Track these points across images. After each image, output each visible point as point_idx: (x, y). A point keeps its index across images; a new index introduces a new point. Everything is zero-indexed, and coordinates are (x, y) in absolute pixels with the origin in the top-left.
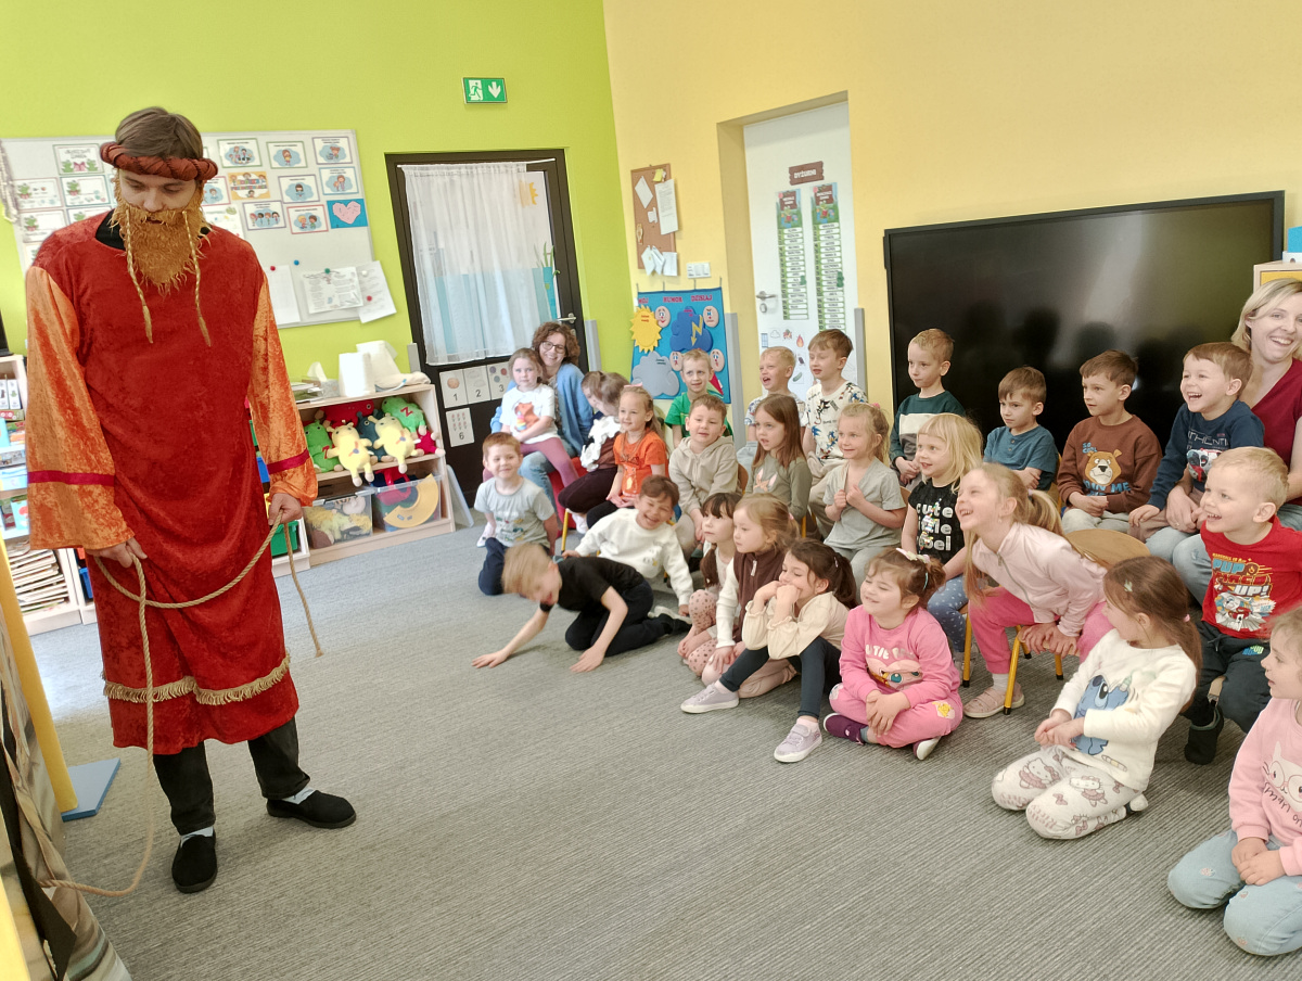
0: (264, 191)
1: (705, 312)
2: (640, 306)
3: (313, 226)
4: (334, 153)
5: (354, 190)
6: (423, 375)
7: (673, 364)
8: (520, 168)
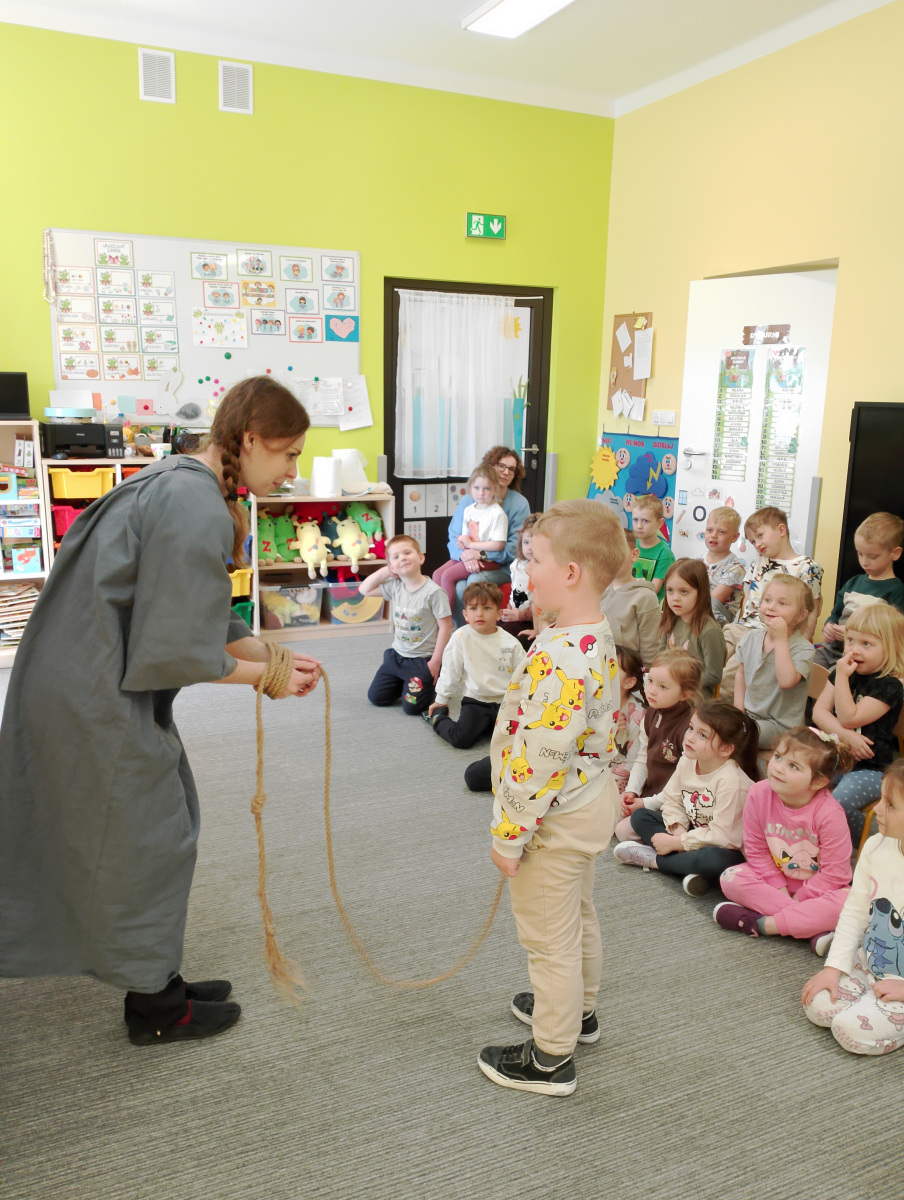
0: (271, 300)
1: (664, 460)
2: (603, 446)
3: (310, 337)
4: (338, 272)
5: (351, 307)
6: (388, 487)
7: (625, 504)
8: (509, 302)
